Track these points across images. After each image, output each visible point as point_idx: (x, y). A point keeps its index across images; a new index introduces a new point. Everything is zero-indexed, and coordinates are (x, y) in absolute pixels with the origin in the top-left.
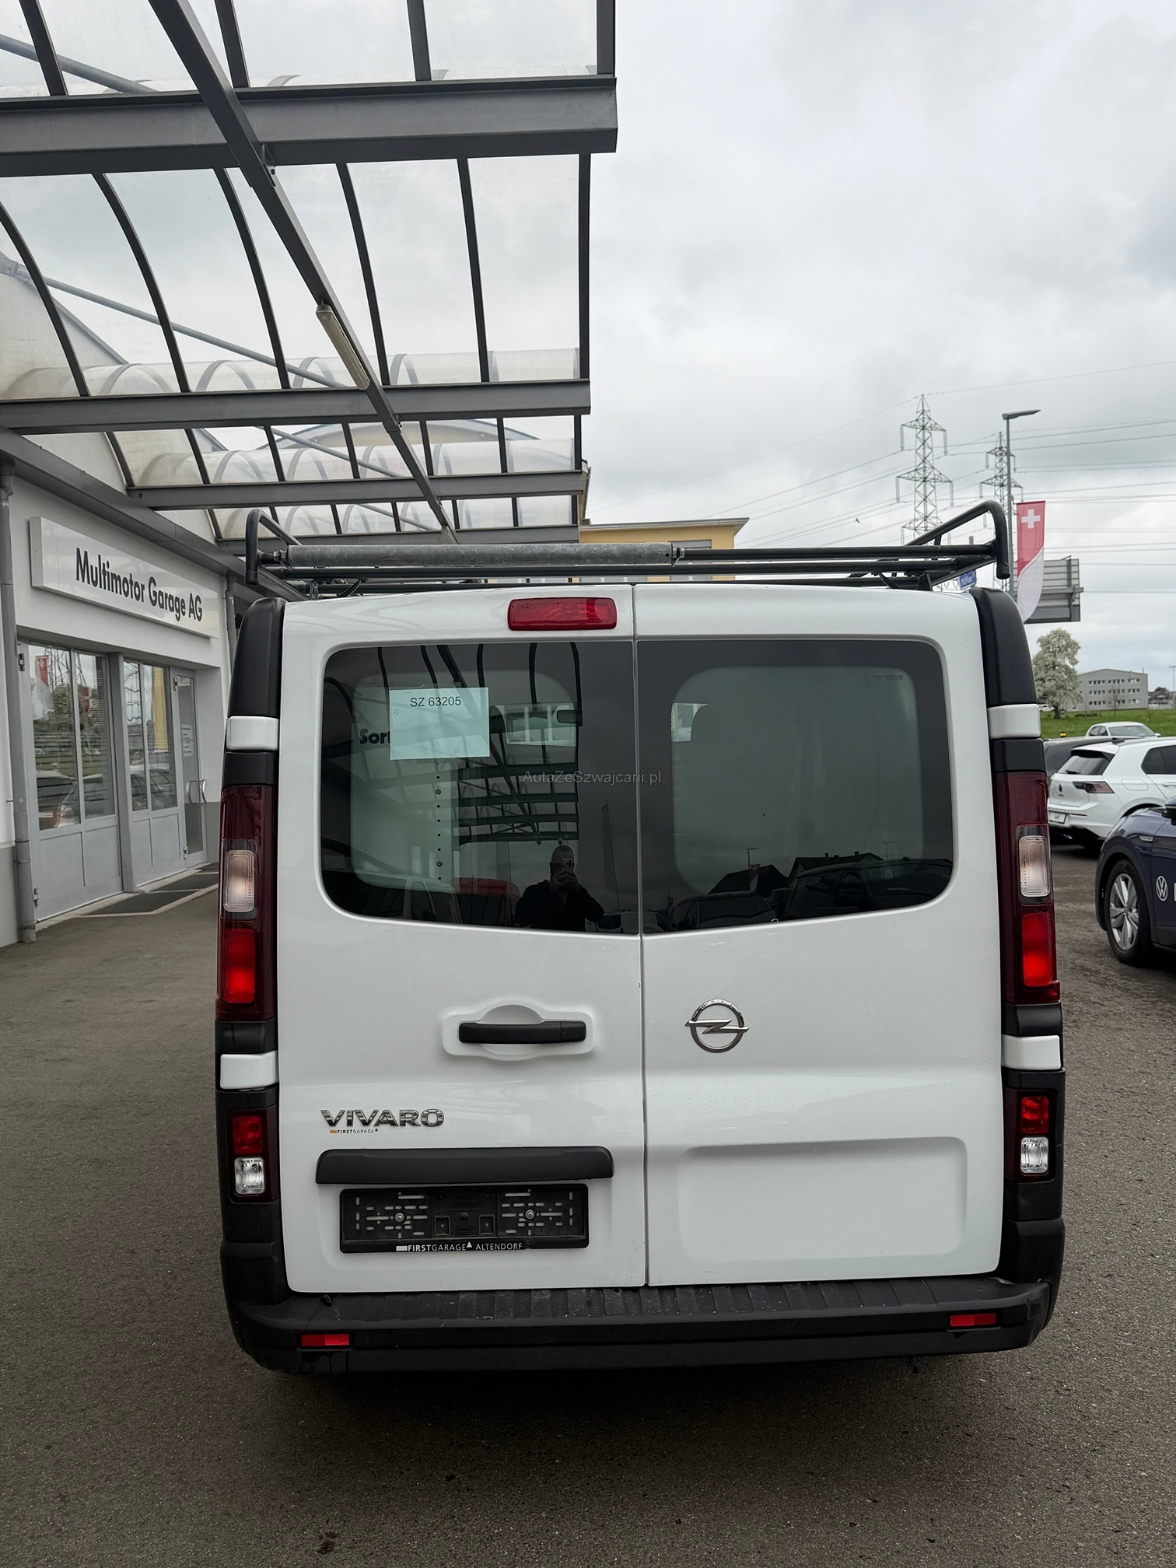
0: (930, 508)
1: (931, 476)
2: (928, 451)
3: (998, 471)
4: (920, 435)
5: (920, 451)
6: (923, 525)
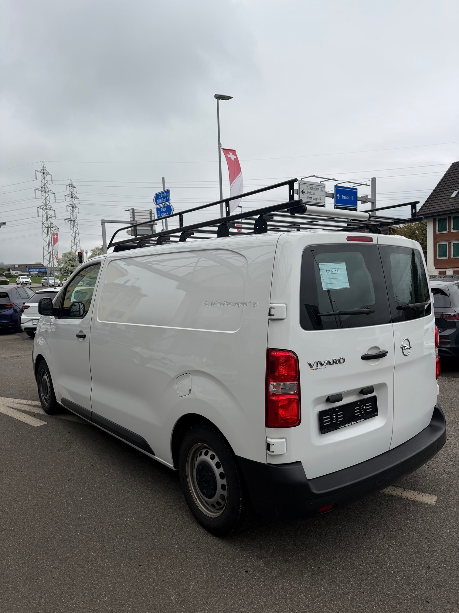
0: (48, 202)
1: (47, 191)
2: (46, 182)
3: (70, 192)
4: (43, 175)
5: (43, 181)
6: (45, 207)
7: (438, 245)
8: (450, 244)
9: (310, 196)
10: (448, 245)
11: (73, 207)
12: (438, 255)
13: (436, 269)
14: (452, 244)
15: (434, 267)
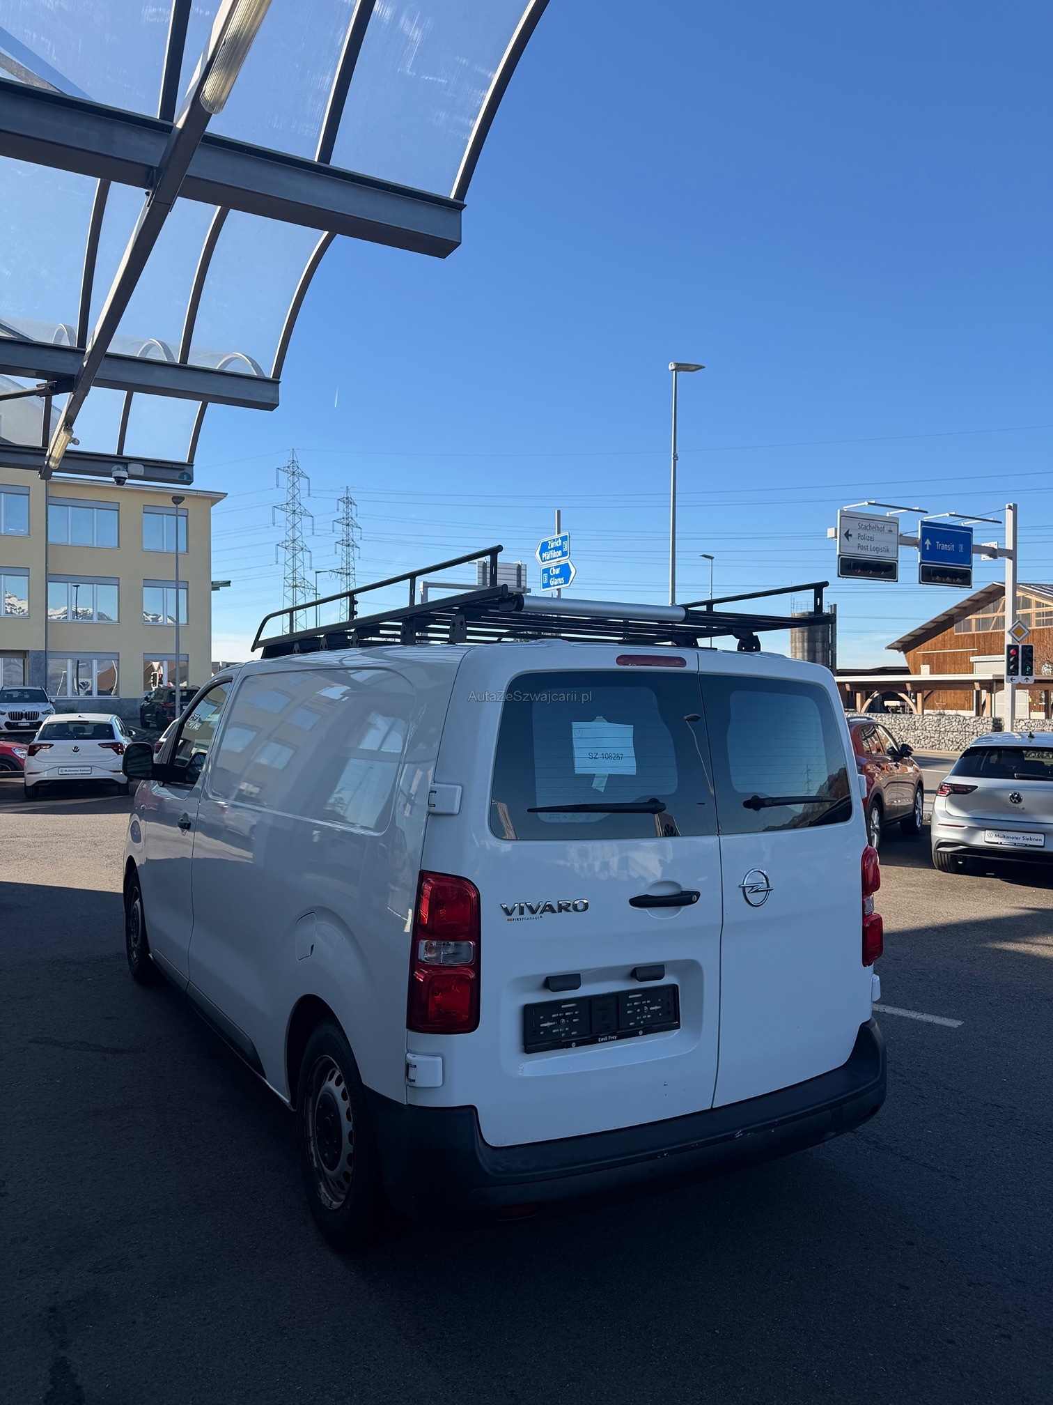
0: (298, 534)
1: (298, 510)
2: (296, 491)
3: (345, 514)
4: (291, 479)
5: (291, 490)
6: (291, 545)
9: (864, 543)
11: (349, 545)
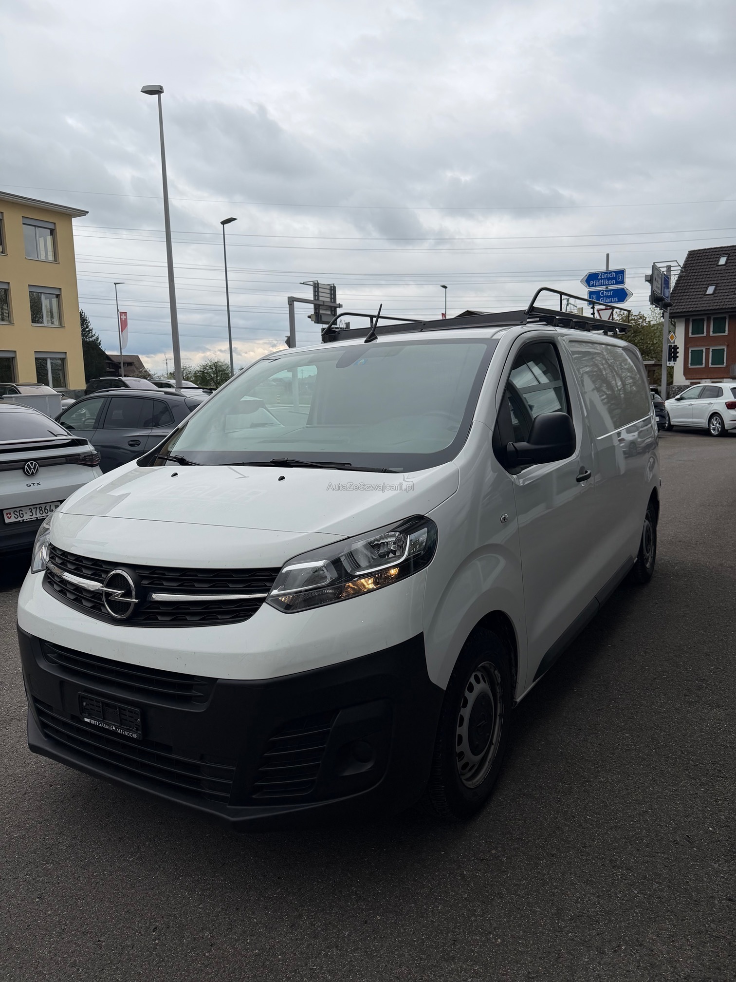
7: (690, 351)
8: (707, 350)
10: (704, 351)
12: (690, 362)
13: (687, 379)
14: (711, 350)
15: (684, 378)
